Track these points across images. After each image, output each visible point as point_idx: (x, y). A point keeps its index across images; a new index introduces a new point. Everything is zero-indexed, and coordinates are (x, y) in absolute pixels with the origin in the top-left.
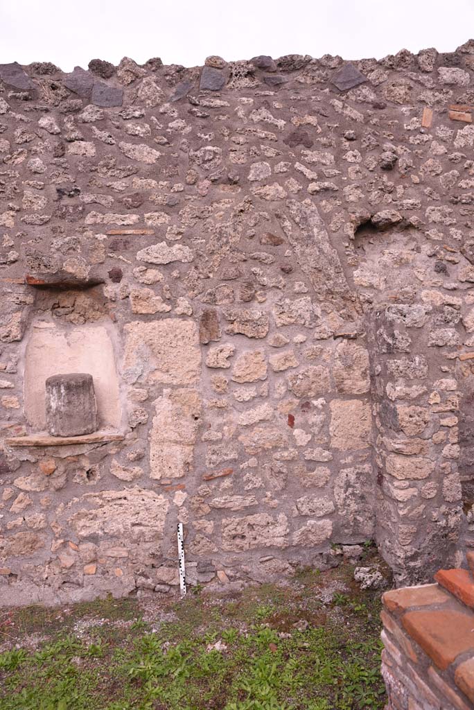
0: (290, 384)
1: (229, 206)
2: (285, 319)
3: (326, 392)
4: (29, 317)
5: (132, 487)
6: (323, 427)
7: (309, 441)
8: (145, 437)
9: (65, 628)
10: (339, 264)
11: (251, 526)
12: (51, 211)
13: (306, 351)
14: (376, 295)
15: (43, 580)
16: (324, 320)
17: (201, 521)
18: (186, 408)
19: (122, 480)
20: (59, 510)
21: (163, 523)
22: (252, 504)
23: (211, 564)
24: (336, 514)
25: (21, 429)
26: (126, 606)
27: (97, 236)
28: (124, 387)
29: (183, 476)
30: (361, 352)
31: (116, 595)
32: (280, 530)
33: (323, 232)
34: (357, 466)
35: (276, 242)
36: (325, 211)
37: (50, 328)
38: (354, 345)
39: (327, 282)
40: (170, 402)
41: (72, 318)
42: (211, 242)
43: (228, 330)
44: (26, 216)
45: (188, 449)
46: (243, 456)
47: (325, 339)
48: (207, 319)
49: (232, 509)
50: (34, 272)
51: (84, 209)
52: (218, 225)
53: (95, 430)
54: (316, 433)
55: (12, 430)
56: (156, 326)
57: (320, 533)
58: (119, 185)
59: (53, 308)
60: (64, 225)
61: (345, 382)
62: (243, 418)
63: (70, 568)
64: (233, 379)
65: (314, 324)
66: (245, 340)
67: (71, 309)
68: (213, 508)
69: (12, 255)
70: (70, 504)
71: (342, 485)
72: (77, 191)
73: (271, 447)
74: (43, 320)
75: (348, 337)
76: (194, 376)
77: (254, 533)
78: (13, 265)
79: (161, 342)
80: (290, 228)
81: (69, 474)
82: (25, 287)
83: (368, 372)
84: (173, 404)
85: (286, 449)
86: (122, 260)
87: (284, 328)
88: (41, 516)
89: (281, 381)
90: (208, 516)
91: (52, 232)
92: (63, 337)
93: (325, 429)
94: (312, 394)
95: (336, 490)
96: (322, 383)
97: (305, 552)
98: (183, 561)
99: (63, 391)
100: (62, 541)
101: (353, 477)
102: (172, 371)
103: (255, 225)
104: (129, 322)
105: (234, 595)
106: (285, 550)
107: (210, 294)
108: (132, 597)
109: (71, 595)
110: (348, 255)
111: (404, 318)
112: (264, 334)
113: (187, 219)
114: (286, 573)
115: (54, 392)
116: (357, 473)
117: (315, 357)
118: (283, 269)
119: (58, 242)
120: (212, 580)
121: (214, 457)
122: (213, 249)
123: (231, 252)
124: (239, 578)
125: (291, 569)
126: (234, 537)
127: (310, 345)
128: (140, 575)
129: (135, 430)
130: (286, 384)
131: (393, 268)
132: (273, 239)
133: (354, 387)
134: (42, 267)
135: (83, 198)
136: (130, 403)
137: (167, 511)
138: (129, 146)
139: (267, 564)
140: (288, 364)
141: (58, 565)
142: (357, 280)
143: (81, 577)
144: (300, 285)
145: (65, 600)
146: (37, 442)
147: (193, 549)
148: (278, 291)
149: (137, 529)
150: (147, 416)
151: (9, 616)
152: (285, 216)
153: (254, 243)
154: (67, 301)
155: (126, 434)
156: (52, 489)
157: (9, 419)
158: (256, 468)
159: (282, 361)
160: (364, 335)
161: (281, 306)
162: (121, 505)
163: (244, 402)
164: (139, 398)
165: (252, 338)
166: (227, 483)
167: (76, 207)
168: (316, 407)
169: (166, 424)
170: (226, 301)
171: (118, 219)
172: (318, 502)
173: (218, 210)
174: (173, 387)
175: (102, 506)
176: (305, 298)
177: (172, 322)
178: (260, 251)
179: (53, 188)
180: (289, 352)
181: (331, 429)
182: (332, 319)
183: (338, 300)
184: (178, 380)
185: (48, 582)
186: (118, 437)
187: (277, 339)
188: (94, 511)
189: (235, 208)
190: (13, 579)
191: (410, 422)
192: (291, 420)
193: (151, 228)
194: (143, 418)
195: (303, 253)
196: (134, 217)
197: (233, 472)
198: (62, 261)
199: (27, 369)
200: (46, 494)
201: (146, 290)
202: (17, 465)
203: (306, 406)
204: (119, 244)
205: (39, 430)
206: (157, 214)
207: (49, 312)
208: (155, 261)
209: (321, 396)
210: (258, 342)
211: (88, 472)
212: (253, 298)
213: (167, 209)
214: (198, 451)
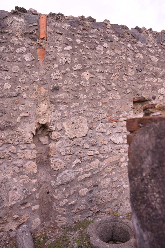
12: (136, 76)
27: (148, 85)
44: (130, 78)
50: (135, 97)
51: (144, 76)
58: (151, 69)
60: (140, 81)
69: (128, 91)
72: (141, 70)
78: (128, 94)
86: (154, 93)
91: (137, 83)
119: (140, 87)
134: (137, 95)
135: (143, 72)
138: (151, 56)
167: (142, 75)
171: (153, 80)
179: (135, 69)
193: (159, 83)
196: (156, 79)
198: (142, 93)
206: (160, 79)
208: (162, 93)
213: (162, 77)
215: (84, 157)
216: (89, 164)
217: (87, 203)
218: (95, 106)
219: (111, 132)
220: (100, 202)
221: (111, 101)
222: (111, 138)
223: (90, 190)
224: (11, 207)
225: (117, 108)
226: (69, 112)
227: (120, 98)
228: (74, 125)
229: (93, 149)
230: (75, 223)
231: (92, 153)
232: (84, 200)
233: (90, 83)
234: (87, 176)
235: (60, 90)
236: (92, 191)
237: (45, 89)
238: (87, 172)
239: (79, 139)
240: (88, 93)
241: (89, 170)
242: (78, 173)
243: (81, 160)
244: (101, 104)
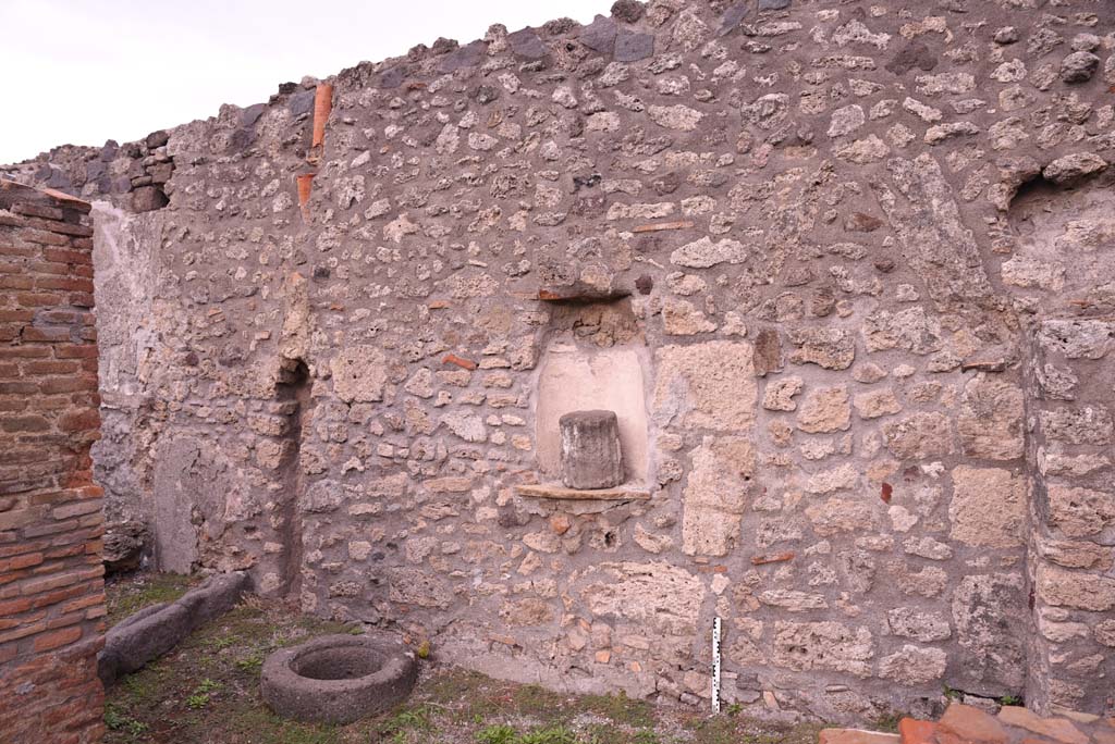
0: (885, 438)
1: (798, 178)
2: (880, 341)
3: (946, 454)
4: (544, 340)
5: (659, 561)
6: (937, 506)
7: (913, 526)
8: (678, 496)
9: (562, 718)
10: (976, 252)
11: (816, 638)
12: (567, 207)
13: (913, 389)
14: (1044, 301)
15: (548, 659)
16: (946, 341)
17: (745, 619)
18: (732, 463)
19: (648, 551)
20: (572, 578)
21: (697, 614)
22: (819, 606)
23: (756, 680)
24: (953, 642)
25: (532, 475)
26: (640, 710)
27: (621, 235)
28: (653, 430)
29: (726, 555)
30: (1011, 394)
31: (630, 695)
32: (860, 650)
33: (948, 204)
34: (996, 574)
35: (869, 225)
36: (954, 170)
37: (571, 353)
38: (998, 382)
39: (952, 282)
40: (711, 453)
41: (598, 339)
42: (770, 232)
43: (794, 358)
44: (539, 216)
45: (733, 519)
46: (809, 536)
47: (946, 372)
48: (763, 342)
49: (790, 609)
50: (548, 285)
51: (605, 201)
52: (781, 208)
53: (617, 483)
54: (926, 514)
55: (523, 476)
56: (697, 350)
57: (924, 667)
58: (647, 165)
59: (575, 326)
60: (581, 223)
61: (979, 440)
62: (812, 483)
63: (580, 651)
64: (799, 426)
65: (927, 349)
66: (819, 371)
67: (597, 327)
68: (763, 604)
69: (524, 265)
70: (585, 573)
71: (967, 599)
72: (597, 178)
73: (851, 529)
74: (562, 343)
75: (986, 369)
76: (747, 420)
77: (820, 648)
78: (525, 277)
79: (703, 373)
80: (892, 203)
81: (585, 536)
82: (538, 303)
83: (1021, 425)
84: (715, 457)
85: (875, 533)
86: (652, 264)
87: (879, 355)
88: (551, 583)
89: (872, 432)
90: (756, 614)
91: (568, 234)
92: (586, 363)
93: (941, 510)
94: (921, 454)
95: (956, 606)
96: (937, 439)
97: (899, 691)
98: (717, 669)
99: (576, 433)
100: (572, 616)
101: (986, 591)
102: (716, 413)
103: (837, 203)
104: (663, 346)
105: (782, 728)
106: (867, 681)
107: (769, 307)
108: (651, 702)
109: (578, 682)
110: (993, 237)
111: (1063, 344)
112: (847, 364)
113: (737, 203)
114: (865, 715)
115: (567, 432)
116: (995, 585)
117: (929, 399)
118: (878, 267)
119: (575, 245)
120: (755, 701)
121: (769, 533)
122: (774, 242)
123: (800, 245)
124: (794, 708)
125: (873, 711)
126: (791, 649)
127: (920, 381)
128: (662, 676)
129: (666, 487)
130: (879, 437)
131: (1082, 253)
132: (865, 222)
133: (994, 448)
134: (557, 278)
135: (604, 186)
136: (659, 451)
137: (702, 597)
138: (661, 110)
139: (838, 695)
140: (883, 408)
141: (567, 645)
142: (1007, 278)
143: (592, 664)
144: (907, 290)
145: (572, 688)
146: (546, 493)
147: (733, 655)
148: (871, 299)
149: (663, 616)
150: (681, 471)
151: (509, 691)
152: (884, 185)
153: (835, 229)
154: (591, 319)
155: (652, 492)
156: (565, 552)
157: (520, 463)
158: (828, 556)
159: (874, 404)
160: (1017, 366)
161: (874, 322)
162: (645, 583)
163: (814, 460)
164: (671, 447)
165: (828, 368)
166: (783, 571)
167: (595, 199)
168: (927, 475)
169: (704, 482)
170: (792, 316)
171: (646, 210)
172: (923, 619)
173: (782, 185)
174: (717, 434)
175: (621, 581)
176: (913, 308)
177: (718, 346)
178: (843, 241)
179: (569, 178)
180: (885, 390)
181: (951, 510)
182: (960, 340)
183: (971, 310)
184: (724, 424)
185: (555, 662)
186: (643, 495)
187: (866, 372)
188: (611, 586)
189: (807, 180)
190: (518, 652)
191: (1071, 513)
192: (887, 491)
193: (691, 218)
194: (675, 472)
195: (911, 240)
196: (668, 206)
197: (793, 557)
198: (580, 269)
199: (540, 403)
200: (558, 558)
201: (684, 303)
202: (527, 519)
203: (911, 472)
204: (650, 243)
205: (555, 478)
206: (697, 199)
207: (570, 332)
208: (693, 263)
209: (937, 459)
210: (838, 374)
211: (607, 536)
212: (831, 311)
213: (711, 190)
214: (747, 524)
215: (369, 456)
216: (380, 480)
217: (365, 582)
218: (406, 318)
219: (446, 401)
220: (395, 594)
221: (456, 301)
222: (445, 417)
223: (377, 550)
224: (229, 526)
225: (475, 325)
226: (345, 331)
227: (489, 293)
228: (350, 369)
229: (392, 438)
230: (331, 620)
231: (388, 451)
232: (358, 572)
233: (404, 251)
234: (370, 508)
235: (331, 276)
236: (380, 556)
237: (302, 275)
238: (372, 500)
239: (364, 405)
240: (393, 280)
241: (377, 494)
242: (350, 495)
243: (363, 464)
244: (426, 312)
